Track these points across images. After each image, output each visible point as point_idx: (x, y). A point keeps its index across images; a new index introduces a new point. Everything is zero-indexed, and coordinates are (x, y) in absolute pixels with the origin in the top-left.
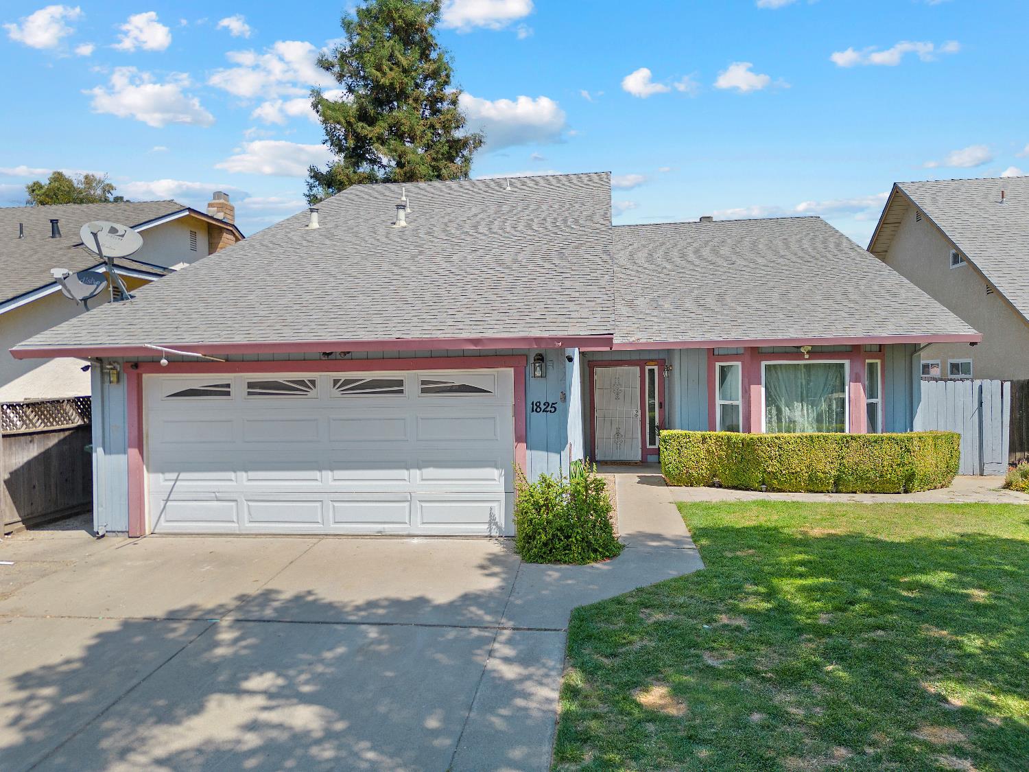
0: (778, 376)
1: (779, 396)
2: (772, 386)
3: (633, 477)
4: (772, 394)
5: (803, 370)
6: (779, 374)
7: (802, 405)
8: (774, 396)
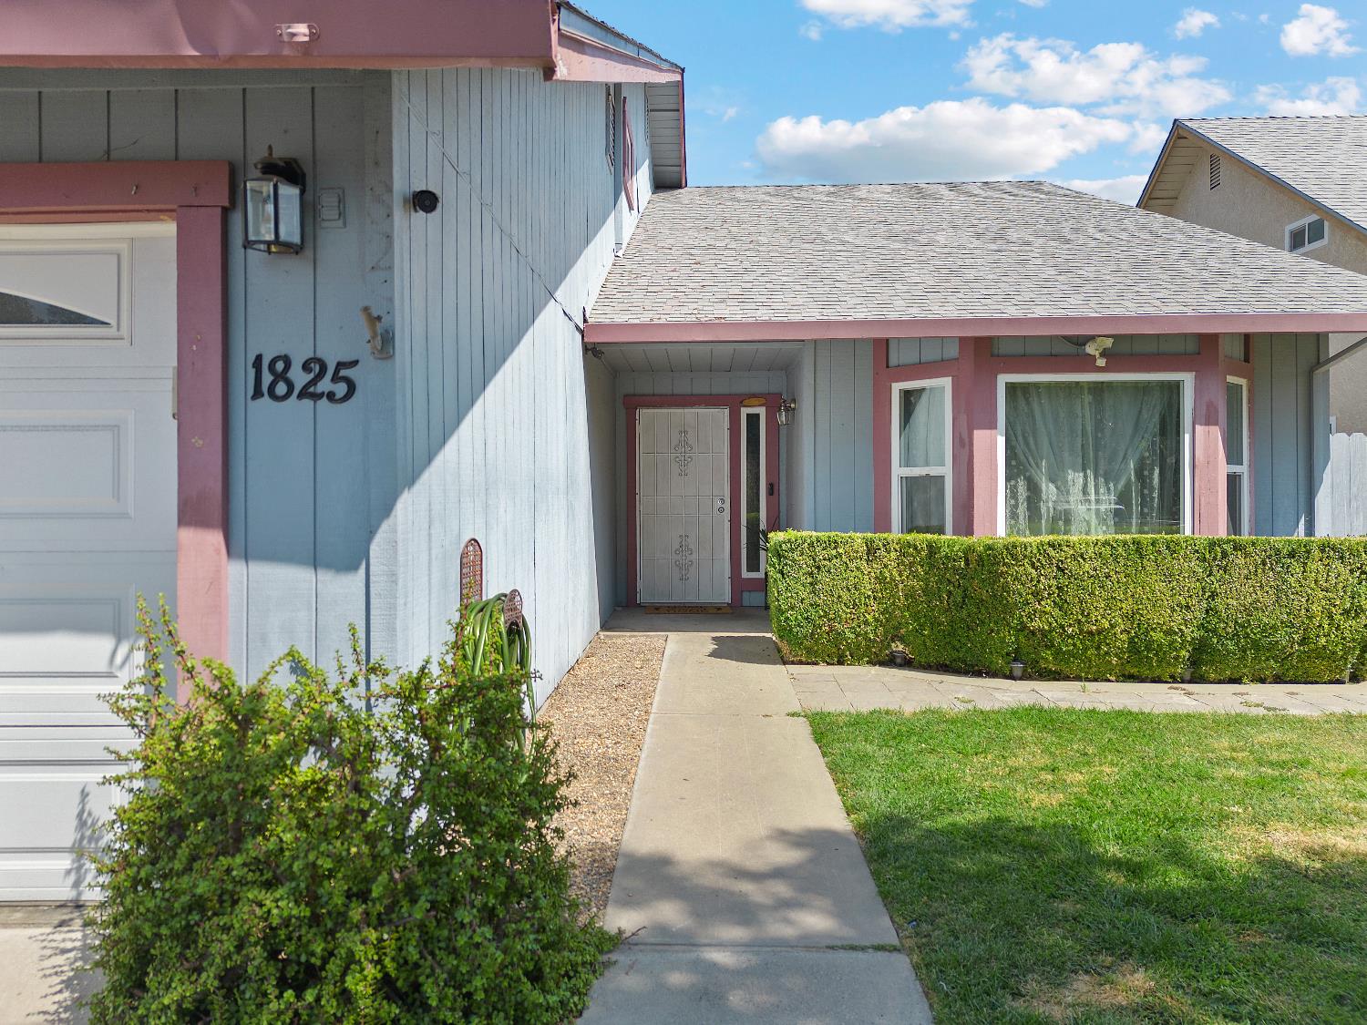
0: (1032, 411)
1: (1034, 458)
2: (1019, 433)
3: (699, 642)
4: (1019, 451)
5: (1088, 398)
6: (1036, 406)
7: (1085, 477)
8: (1022, 457)
